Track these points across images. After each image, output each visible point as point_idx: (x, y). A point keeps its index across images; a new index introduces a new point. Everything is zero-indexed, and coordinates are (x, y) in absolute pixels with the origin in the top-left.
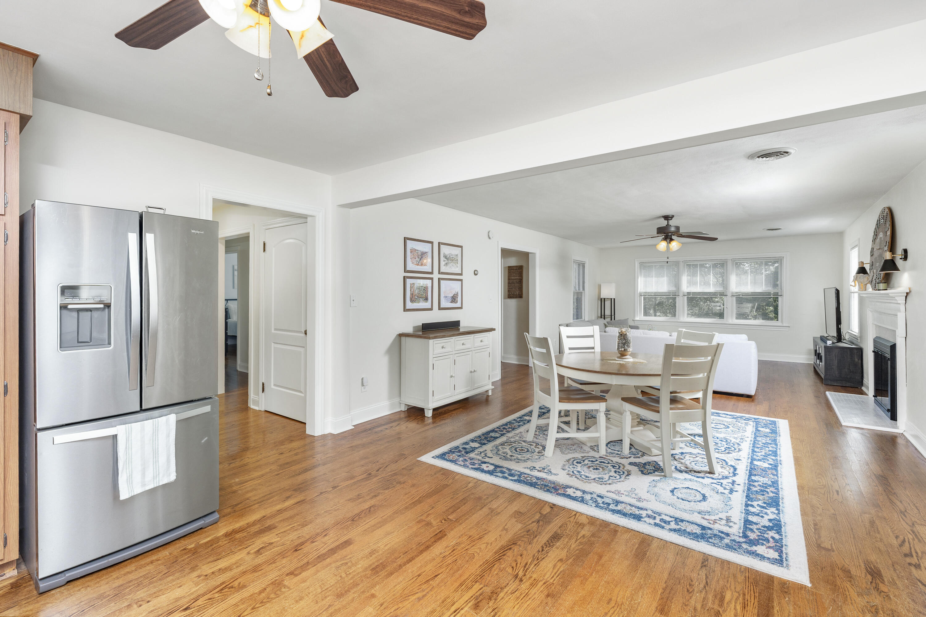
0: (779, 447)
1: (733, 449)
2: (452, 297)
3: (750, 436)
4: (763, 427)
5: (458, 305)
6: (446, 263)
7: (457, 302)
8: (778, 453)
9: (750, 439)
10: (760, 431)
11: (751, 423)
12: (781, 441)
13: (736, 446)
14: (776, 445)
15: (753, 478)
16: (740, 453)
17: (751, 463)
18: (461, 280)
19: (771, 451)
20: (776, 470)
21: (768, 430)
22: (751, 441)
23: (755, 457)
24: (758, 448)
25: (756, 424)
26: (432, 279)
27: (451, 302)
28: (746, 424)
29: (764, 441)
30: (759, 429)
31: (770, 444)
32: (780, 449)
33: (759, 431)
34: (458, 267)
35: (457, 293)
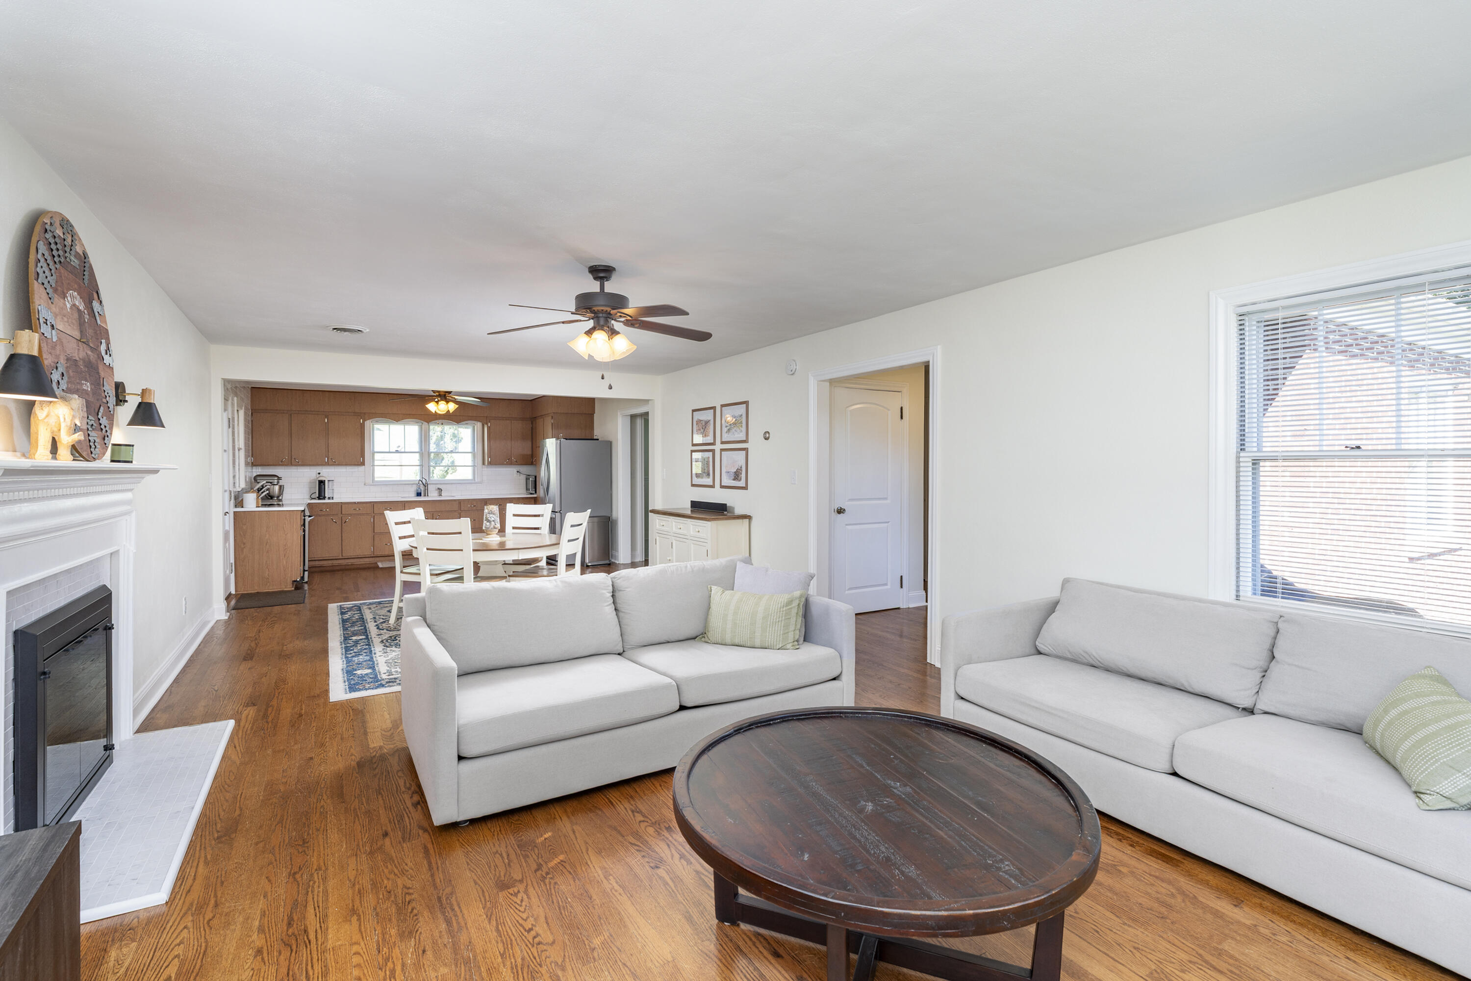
0: (344, 657)
1: (389, 641)
2: (735, 472)
3: (379, 659)
4: (366, 674)
5: (742, 483)
6: (729, 430)
7: (741, 479)
8: (344, 650)
9: (377, 655)
10: (368, 669)
11: (384, 676)
12: (341, 663)
13: (387, 644)
14: (346, 657)
15: (363, 628)
16: (380, 640)
17: (367, 636)
18: (746, 450)
19: (352, 650)
20: (344, 637)
21: (359, 672)
22: (375, 654)
23: (366, 641)
24: (365, 649)
25: (376, 676)
26: (713, 451)
27: (734, 480)
28: (390, 674)
29: (361, 657)
30: (369, 671)
31: (353, 657)
32: (342, 654)
33: (370, 668)
34: (742, 431)
35: (741, 467)
